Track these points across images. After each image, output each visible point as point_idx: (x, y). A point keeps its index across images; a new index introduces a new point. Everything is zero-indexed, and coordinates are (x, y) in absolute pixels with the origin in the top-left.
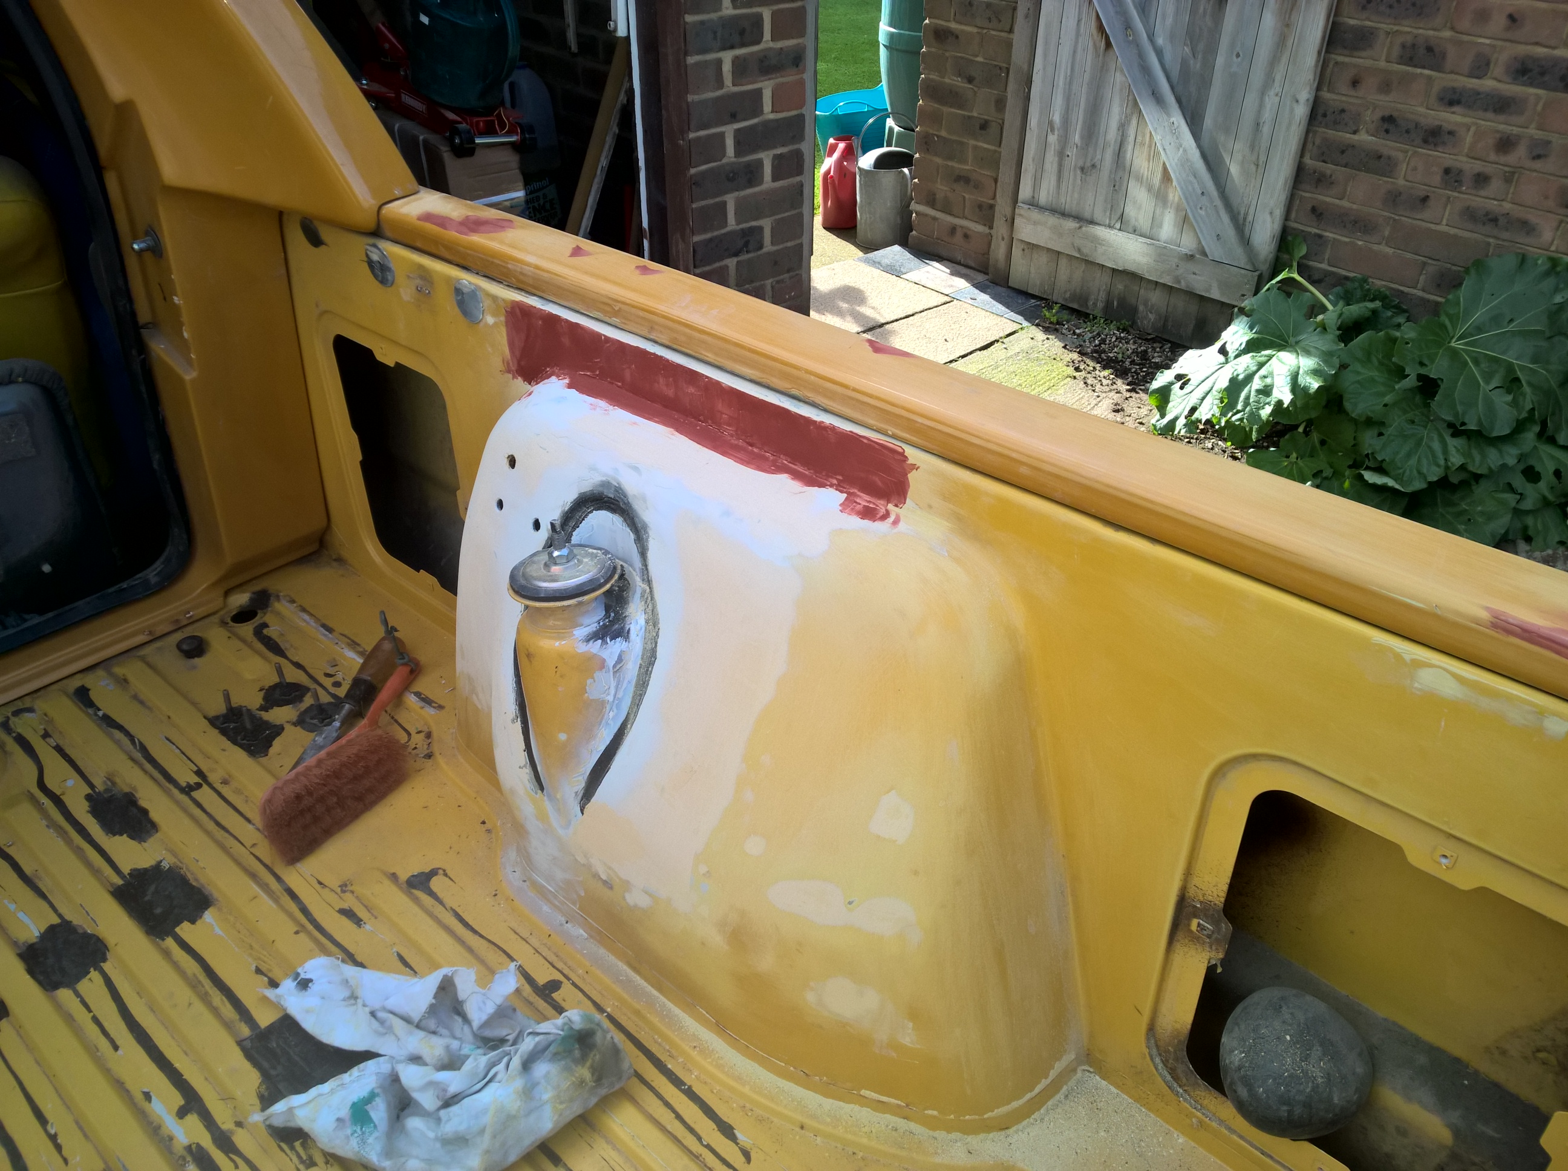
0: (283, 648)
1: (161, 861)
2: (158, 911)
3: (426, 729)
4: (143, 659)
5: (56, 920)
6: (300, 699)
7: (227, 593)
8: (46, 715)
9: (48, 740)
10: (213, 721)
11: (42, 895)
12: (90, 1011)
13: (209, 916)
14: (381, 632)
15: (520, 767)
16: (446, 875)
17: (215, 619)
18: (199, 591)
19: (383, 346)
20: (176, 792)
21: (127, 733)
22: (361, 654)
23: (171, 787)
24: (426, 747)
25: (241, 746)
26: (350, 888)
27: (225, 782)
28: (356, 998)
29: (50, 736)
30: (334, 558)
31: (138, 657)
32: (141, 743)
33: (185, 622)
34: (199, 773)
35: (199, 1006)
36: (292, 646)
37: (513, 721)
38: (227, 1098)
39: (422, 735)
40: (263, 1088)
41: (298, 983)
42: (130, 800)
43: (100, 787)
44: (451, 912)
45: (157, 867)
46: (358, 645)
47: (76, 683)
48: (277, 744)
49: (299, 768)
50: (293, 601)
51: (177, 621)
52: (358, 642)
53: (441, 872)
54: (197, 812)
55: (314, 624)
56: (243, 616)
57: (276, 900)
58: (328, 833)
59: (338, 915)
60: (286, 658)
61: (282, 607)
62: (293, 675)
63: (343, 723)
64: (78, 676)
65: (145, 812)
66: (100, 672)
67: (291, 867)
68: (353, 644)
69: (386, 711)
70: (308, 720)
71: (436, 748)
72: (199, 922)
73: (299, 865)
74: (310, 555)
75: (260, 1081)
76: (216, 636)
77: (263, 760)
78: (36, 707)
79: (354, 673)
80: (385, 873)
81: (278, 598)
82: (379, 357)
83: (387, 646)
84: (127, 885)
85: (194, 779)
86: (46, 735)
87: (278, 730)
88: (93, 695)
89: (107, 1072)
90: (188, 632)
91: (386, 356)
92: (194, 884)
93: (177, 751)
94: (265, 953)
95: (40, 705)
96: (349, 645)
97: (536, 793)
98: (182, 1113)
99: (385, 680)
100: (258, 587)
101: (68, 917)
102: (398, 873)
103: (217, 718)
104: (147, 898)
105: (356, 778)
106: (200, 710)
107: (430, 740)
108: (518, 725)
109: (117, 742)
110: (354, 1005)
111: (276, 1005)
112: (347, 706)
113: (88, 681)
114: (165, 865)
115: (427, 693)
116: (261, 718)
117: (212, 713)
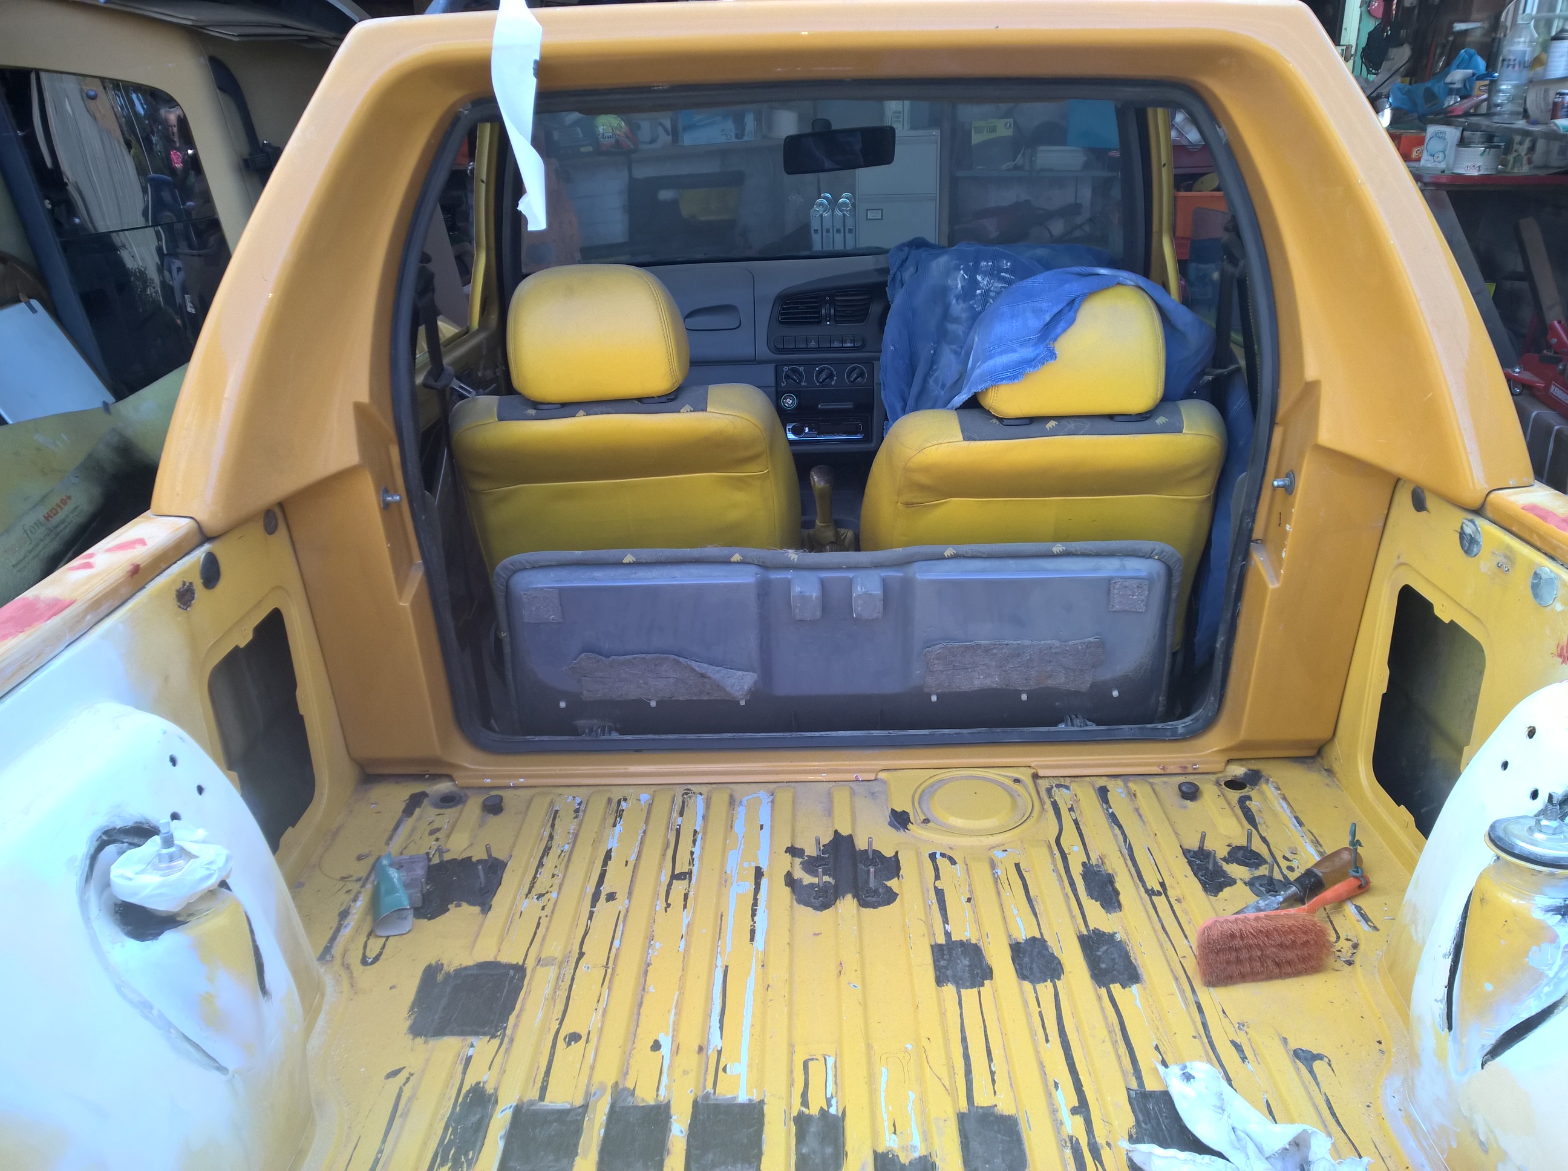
0: (1257, 821)
1: (1116, 933)
2: (1103, 966)
3: (1355, 940)
4: (1152, 785)
5: (1038, 936)
6: (1257, 866)
7: (1229, 761)
8: (1076, 795)
9: (1071, 812)
10: (1186, 852)
11: (1036, 915)
12: (1039, 1007)
13: (1135, 988)
14: (1346, 843)
15: (1436, 1000)
16: (1330, 1065)
17: (1213, 778)
18: (1209, 751)
19: (1445, 604)
20: (1142, 890)
21: (1123, 833)
22: (1321, 853)
23: (1140, 885)
24: (1349, 954)
25: (1199, 880)
26: (1245, 1028)
27: (1178, 900)
28: (1224, 1110)
29: (1074, 811)
30: (1326, 768)
31: (1149, 782)
32: (1130, 844)
33: (1190, 771)
34: (1162, 884)
35: (1108, 1046)
36: (1265, 823)
37: (1444, 956)
38: (1106, 1122)
39: (1350, 943)
40: (1134, 1131)
41: (1183, 1074)
42: (1110, 880)
43: (1094, 861)
44: (1324, 1096)
45: (1112, 936)
46: (1321, 845)
47: (1102, 782)
48: (1227, 891)
49: (1240, 916)
50: (1278, 789)
51: (1185, 767)
52: (1321, 842)
53: (1326, 1059)
54: (1152, 911)
55: (1289, 814)
56: (1234, 784)
57: (1187, 1005)
58: (1244, 978)
59: (1230, 1044)
60: (1257, 829)
61: (1268, 789)
62: (1257, 846)
63: (1285, 901)
64: (1105, 778)
65: (1117, 893)
66: (1120, 782)
67: (1206, 988)
68: (1316, 843)
69: (1325, 909)
70: (1257, 885)
71: (1358, 959)
72: (1127, 989)
73: (1212, 989)
74: (1306, 757)
75: (1134, 1124)
76: (1209, 791)
77: (1212, 898)
78: (1071, 787)
79: (1309, 865)
80: (1279, 1035)
81: (1267, 781)
82: (1438, 612)
83: (1346, 856)
84: (1089, 936)
85: (1157, 888)
86: (1071, 809)
87: (1232, 882)
88: (1109, 795)
89: (1037, 1052)
90: (1190, 779)
91: (1444, 612)
92: (1133, 961)
93: (1153, 861)
94: (1166, 1038)
95: (1074, 786)
96: (1312, 842)
97: (1443, 1030)
98: (1074, 1111)
99: (1335, 883)
100: (1255, 766)
101: (1046, 938)
102: (1289, 1040)
103: (1189, 851)
104: (1099, 953)
105: (1281, 946)
106: (1179, 840)
107: (1355, 951)
108: (1448, 962)
109: (1115, 836)
110: (1220, 1114)
111: (1162, 1080)
112: (1294, 888)
113: (1110, 784)
114: (1118, 937)
115: (1367, 910)
116: (1221, 867)
117: (1186, 846)
